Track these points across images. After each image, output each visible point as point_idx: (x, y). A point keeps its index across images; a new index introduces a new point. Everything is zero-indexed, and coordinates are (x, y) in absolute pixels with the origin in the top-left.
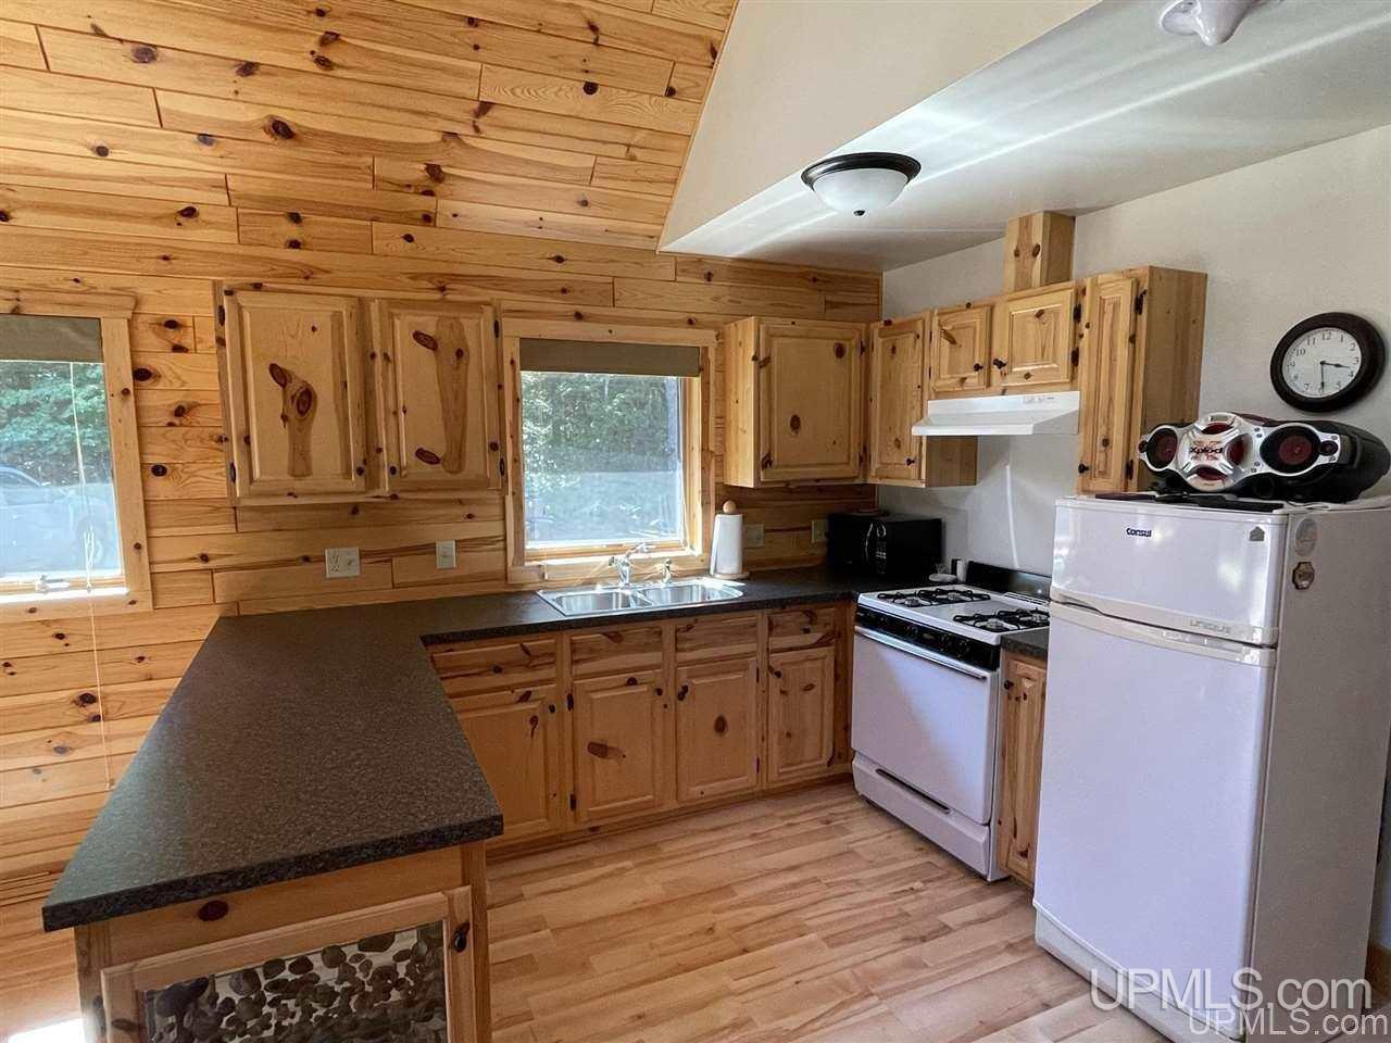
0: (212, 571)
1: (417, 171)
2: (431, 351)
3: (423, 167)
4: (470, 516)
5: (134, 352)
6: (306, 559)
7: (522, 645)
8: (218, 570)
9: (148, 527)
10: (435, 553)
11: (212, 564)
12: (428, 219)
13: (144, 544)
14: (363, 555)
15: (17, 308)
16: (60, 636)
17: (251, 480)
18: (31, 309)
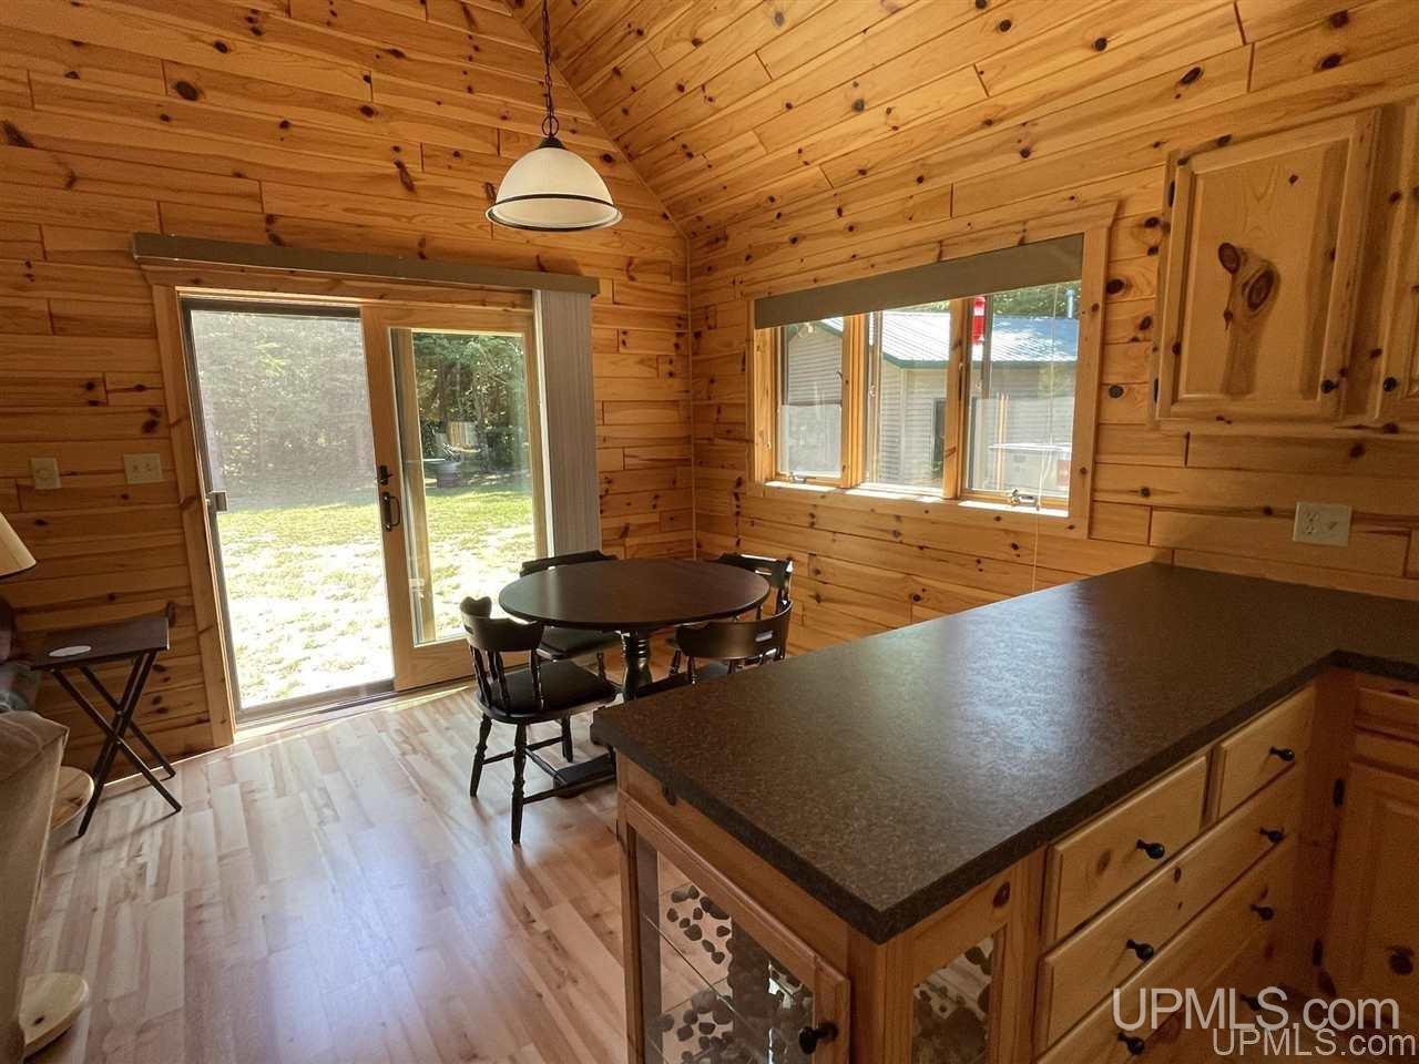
0: (1152, 508)
5: (1109, 262)
6: (1268, 512)
8: (1160, 509)
9: (1097, 451)
11: (1154, 500)
13: (1089, 469)
14: (1359, 519)
15: (1023, 239)
16: (1015, 547)
17: (1175, 399)
18: (1033, 237)
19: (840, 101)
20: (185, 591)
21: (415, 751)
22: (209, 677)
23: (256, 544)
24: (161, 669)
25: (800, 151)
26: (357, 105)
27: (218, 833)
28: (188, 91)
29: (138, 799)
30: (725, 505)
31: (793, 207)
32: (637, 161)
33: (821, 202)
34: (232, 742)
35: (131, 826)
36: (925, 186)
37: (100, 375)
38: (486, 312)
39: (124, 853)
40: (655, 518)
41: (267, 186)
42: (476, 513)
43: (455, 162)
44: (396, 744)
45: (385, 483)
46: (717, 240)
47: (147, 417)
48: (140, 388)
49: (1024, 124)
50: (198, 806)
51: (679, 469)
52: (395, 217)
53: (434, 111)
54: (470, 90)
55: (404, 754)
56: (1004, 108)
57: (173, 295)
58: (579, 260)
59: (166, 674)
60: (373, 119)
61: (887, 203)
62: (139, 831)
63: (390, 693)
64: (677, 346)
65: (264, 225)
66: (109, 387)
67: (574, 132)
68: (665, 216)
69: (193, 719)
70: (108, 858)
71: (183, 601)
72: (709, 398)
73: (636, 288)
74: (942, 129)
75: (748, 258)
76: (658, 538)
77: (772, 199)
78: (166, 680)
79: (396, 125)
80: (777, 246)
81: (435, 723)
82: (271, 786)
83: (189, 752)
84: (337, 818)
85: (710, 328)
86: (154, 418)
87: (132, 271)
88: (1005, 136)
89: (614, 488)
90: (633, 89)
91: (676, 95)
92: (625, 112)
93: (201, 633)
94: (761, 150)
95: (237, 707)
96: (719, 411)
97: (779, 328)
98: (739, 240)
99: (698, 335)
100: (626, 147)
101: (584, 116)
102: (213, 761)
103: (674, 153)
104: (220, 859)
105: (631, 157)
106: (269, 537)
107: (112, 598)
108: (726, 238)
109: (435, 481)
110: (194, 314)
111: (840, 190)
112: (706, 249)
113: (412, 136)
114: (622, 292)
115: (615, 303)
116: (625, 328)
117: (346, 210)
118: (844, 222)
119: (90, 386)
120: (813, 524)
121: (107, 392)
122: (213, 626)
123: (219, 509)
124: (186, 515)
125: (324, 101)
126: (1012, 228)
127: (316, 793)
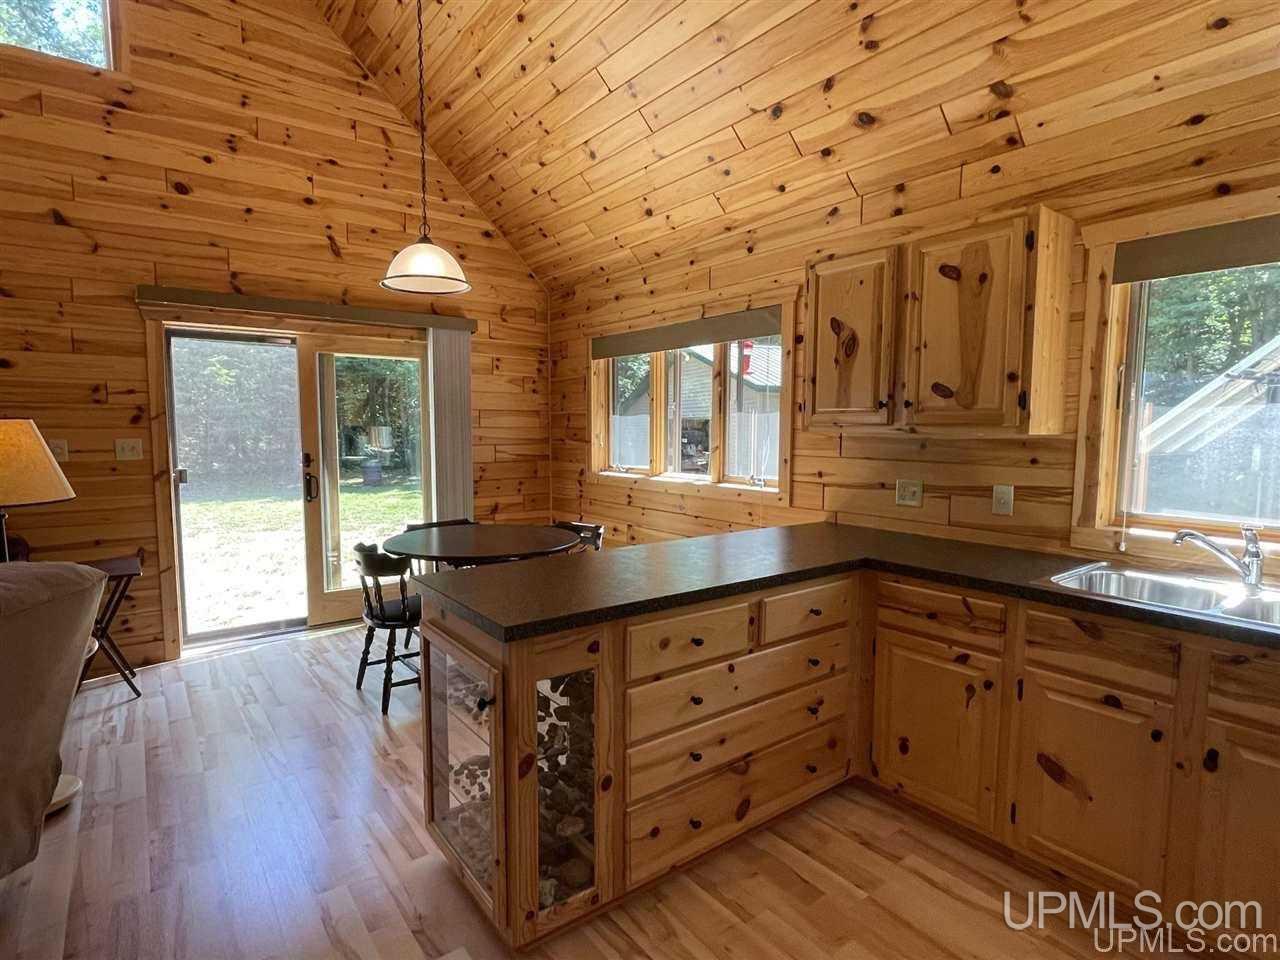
0: (824, 485)
1: (983, 100)
2: (955, 282)
3: (987, 91)
4: (1034, 461)
5: (796, 328)
6: (883, 486)
7: (964, 599)
8: (828, 485)
9: (793, 448)
10: (991, 497)
11: (825, 479)
12: (1013, 142)
13: (789, 458)
14: (926, 489)
15: (749, 306)
16: (750, 514)
17: (814, 412)
18: (755, 305)
19: (635, 209)
20: (154, 540)
21: (319, 663)
22: (166, 606)
23: (199, 529)
24: (130, 598)
25: (616, 238)
26: (302, 197)
27: (168, 710)
28: (182, 189)
29: (108, 691)
30: (572, 489)
31: (617, 275)
32: (509, 237)
33: (634, 273)
34: (179, 657)
35: (104, 705)
36: (694, 267)
37: (103, 382)
38: (391, 342)
39: (100, 719)
40: (519, 499)
41: (233, 253)
42: (395, 508)
43: (372, 237)
44: (305, 659)
45: (308, 466)
46: (568, 294)
47: (135, 412)
48: (131, 392)
49: (749, 232)
50: (154, 695)
51: (539, 463)
52: (326, 275)
53: (359, 200)
54: (385, 187)
55: (311, 665)
56: (736, 221)
57: (161, 325)
58: (463, 306)
59: (133, 603)
60: (312, 206)
61: (674, 276)
62: (110, 708)
63: (304, 627)
64: (539, 370)
65: (229, 279)
66: (110, 390)
67: (462, 215)
68: (531, 276)
69: (151, 638)
70: (87, 723)
71: (150, 548)
72: (562, 410)
73: (510, 328)
74: (701, 231)
75: (588, 308)
76: (522, 515)
77: (602, 269)
78: (133, 606)
79: (330, 211)
80: (607, 301)
81: (336, 647)
82: (209, 683)
83: (147, 662)
84: (256, 701)
85: (563, 358)
86: (139, 413)
87: (133, 310)
88: (739, 238)
89: (487, 475)
90: (504, 190)
91: (533, 196)
92: (499, 203)
93: (161, 572)
94: (592, 236)
95: (185, 632)
96: (569, 420)
97: (611, 359)
98: (582, 295)
99: (555, 363)
100: (501, 226)
101: (470, 204)
102: (165, 669)
103: (533, 234)
104: (170, 723)
105: (505, 234)
106: (211, 524)
107: (97, 543)
108: (574, 293)
109: (362, 480)
110: (173, 340)
111: (644, 266)
112: (561, 301)
113: (342, 218)
114: (496, 330)
115: (491, 338)
116: (499, 356)
117: (290, 269)
118: (648, 288)
119: (96, 389)
120: (630, 503)
121: (107, 394)
122: (171, 568)
123: (181, 481)
124: (157, 484)
125: (278, 195)
126: (742, 298)
127: (242, 688)
